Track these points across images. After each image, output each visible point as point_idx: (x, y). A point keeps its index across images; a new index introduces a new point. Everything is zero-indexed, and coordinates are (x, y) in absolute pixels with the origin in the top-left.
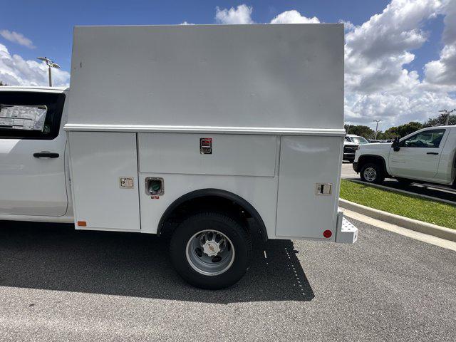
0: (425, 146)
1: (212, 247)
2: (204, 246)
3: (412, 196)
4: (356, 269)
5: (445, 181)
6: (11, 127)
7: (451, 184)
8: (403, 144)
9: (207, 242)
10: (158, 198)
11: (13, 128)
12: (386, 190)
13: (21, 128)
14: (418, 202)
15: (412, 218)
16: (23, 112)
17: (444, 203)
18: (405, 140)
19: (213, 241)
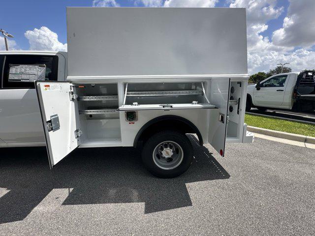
0: (275, 86)
1: (168, 153)
2: (162, 152)
3: (269, 118)
4: (248, 160)
5: (287, 107)
6: (20, 80)
7: (291, 109)
8: (262, 86)
9: (165, 149)
10: (134, 123)
11: (22, 81)
12: (252, 115)
13: (28, 81)
14: (273, 121)
15: (273, 130)
16: (28, 69)
17: (287, 120)
18: (263, 83)
19: (168, 148)
